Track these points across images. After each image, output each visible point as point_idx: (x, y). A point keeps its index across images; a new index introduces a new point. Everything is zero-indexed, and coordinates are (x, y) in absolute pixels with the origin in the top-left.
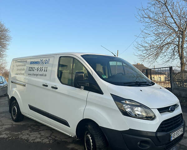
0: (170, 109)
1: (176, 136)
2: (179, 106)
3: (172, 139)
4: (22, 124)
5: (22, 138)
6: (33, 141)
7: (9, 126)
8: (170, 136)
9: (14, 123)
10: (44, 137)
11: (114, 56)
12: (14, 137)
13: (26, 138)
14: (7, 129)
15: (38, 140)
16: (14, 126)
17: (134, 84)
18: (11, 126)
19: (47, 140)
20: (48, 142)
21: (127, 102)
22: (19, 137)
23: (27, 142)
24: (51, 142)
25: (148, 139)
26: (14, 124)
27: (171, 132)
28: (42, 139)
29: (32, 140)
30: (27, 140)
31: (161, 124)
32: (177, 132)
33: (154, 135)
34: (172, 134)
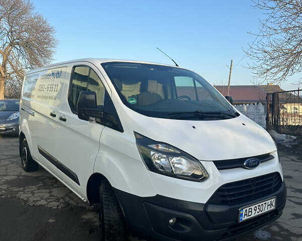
0: (245, 164)
1: (254, 214)
2: (273, 158)
3: (243, 219)
4: (34, 176)
5: (20, 197)
6: (34, 203)
7: (13, 177)
8: (237, 214)
9: (24, 173)
10: (53, 198)
11: (174, 65)
12: (8, 196)
13: (26, 199)
14: (7, 182)
15: (43, 202)
16: (21, 177)
17: (193, 115)
18: (17, 177)
19: (56, 204)
20: (55, 208)
21: (161, 147)
22: (17, 196)
23: (25, 204)
24: (59, 208)
25: (188, 215)
26: (22, 174)
27: (240, 205)
28: (49, 201)
29: (34, 201)
30: (26, 202)
31: (219, 190)
32: (257, 205)
33: (201, 209)
34: (244, 210)
